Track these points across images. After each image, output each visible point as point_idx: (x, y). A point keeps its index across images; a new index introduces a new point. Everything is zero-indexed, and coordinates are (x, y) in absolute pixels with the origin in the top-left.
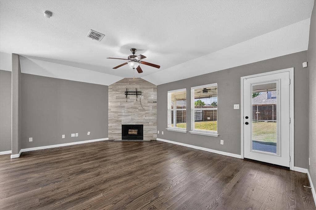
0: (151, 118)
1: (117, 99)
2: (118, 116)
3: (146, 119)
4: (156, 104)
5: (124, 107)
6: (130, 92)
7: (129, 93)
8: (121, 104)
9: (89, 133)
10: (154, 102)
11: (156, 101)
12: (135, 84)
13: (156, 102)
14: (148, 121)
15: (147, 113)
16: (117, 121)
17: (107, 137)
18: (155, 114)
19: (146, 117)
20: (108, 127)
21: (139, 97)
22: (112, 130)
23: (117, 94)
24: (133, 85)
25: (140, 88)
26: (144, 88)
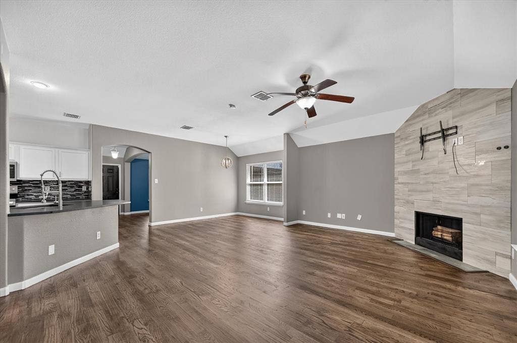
0: (488, 200)
1: (406, 155)
2: (409, 191)
3: (469, 203)
4: (509, 151)
5: (418, 171)
6: (430, 135)
7: (428, 138)
8: (413, 166)
9: (359, 217)
10: (499, 148)
11: (509, 143)
12: (440, 110)
13: (506, 147)
14: (478, 211)
15: (472, 185)
16: (408, 202)
17: (393, 232)
18: (501, 189)
19: (468, 196)
20: (393, 211)
21: (451, 140)
22: (400, 220)
23: (407, 144)
24: (436, 115)
25: (453, 118)
26: (463, 114)
